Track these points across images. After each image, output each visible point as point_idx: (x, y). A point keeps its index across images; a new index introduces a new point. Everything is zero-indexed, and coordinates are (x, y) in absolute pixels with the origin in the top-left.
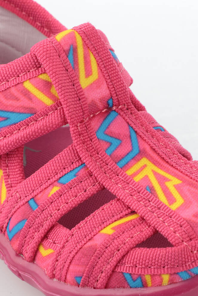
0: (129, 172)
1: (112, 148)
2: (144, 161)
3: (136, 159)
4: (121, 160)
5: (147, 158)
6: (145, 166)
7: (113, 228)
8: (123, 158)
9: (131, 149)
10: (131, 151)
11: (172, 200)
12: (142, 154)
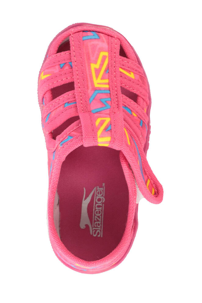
0: (107, 86)
1: (106, 100)
2: (96, 86)
3: (99, 89)
4: (106, 93)
5: (94, 86)
6: (98, 84)
7: (130, 74)
8: (105, 93)
9: (98, 94)
10: (98, 93)
11: (104, 57)
12: (95, 89)
